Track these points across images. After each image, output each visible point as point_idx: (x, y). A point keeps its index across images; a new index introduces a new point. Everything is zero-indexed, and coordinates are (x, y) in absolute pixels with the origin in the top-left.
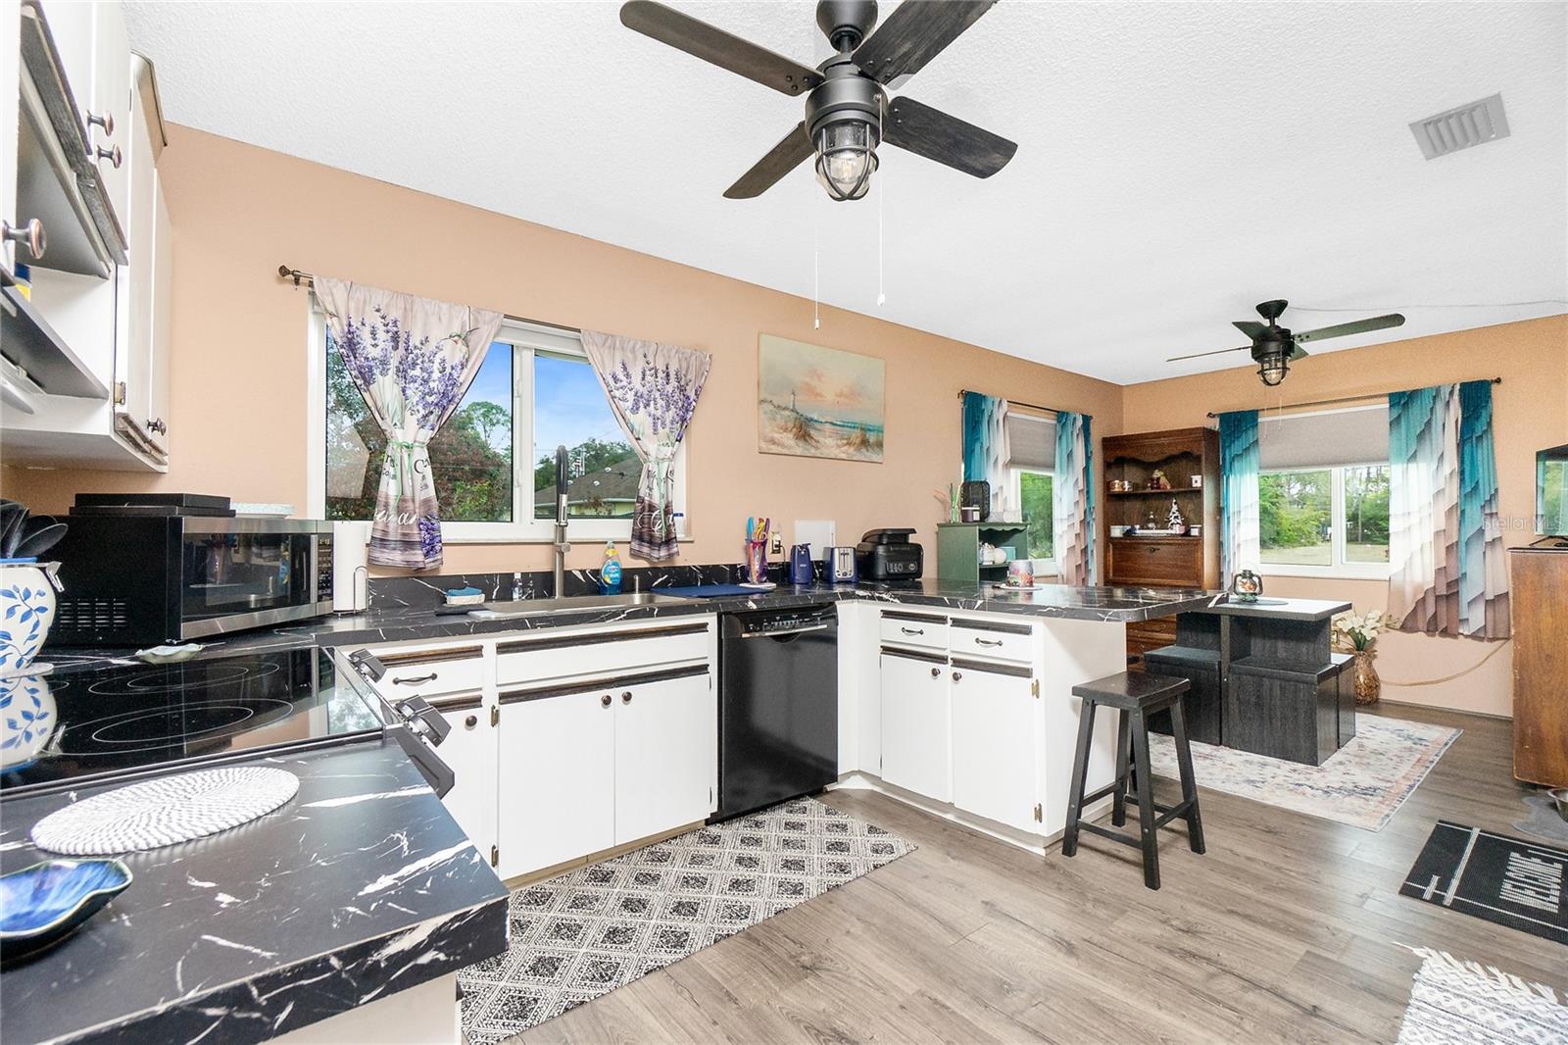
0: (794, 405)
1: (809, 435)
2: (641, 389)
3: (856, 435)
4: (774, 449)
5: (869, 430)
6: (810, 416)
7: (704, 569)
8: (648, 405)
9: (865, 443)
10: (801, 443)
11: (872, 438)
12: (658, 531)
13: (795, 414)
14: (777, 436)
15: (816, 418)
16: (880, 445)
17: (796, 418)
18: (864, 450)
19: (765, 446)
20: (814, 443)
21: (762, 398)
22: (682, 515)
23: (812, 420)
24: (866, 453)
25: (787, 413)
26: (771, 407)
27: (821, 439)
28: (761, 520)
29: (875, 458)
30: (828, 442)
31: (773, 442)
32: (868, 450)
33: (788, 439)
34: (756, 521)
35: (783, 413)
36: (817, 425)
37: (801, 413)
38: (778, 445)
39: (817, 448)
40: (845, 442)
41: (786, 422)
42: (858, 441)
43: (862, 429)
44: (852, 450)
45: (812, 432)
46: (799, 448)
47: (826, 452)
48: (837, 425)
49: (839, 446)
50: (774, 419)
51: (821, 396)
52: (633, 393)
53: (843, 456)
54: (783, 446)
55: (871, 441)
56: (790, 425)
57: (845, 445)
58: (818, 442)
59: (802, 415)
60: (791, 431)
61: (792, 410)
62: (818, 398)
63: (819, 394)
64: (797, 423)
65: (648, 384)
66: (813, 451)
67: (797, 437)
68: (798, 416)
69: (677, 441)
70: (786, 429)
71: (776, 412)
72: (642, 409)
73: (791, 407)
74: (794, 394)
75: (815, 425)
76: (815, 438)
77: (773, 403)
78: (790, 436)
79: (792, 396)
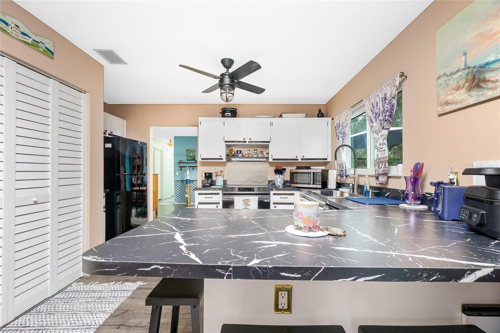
2: (376, 110)
4: (449, 108)
6: (482, 62)
8: (379, 116)
10: (474, 93)
14: (449, 98)
15: (492, 59)
17: (467, 74)
19: (441, 110)
21: (438, 76)
22: (404, 163)
23: (487, 64)
25: (460, 73)
26: (445, 78)
31: (447, 103)
35: (455, 76)
37: (473, 65)
38: (451, 104)
45: (488, 76)
50: (448, 86)
52: (375, 114)
54: (456, 103)
59: (474, 67)
60: (463, 87)
61: (464, 69)
62: (495, 37)
63: (495, 34)
64: (470, 77)
65: (379, 107)
66: (490, 94)
67: (470, 89)
68: (470, 70)
69: (383, 129)
70: (458, 88)
71: (449, 80)
72: (377, 119)
73: (463, 67)
74: (465, 54)
75: (492, 66)
76: (492, 79)
77: (446, 74)
78: (463, 91)
79: (464, 57)
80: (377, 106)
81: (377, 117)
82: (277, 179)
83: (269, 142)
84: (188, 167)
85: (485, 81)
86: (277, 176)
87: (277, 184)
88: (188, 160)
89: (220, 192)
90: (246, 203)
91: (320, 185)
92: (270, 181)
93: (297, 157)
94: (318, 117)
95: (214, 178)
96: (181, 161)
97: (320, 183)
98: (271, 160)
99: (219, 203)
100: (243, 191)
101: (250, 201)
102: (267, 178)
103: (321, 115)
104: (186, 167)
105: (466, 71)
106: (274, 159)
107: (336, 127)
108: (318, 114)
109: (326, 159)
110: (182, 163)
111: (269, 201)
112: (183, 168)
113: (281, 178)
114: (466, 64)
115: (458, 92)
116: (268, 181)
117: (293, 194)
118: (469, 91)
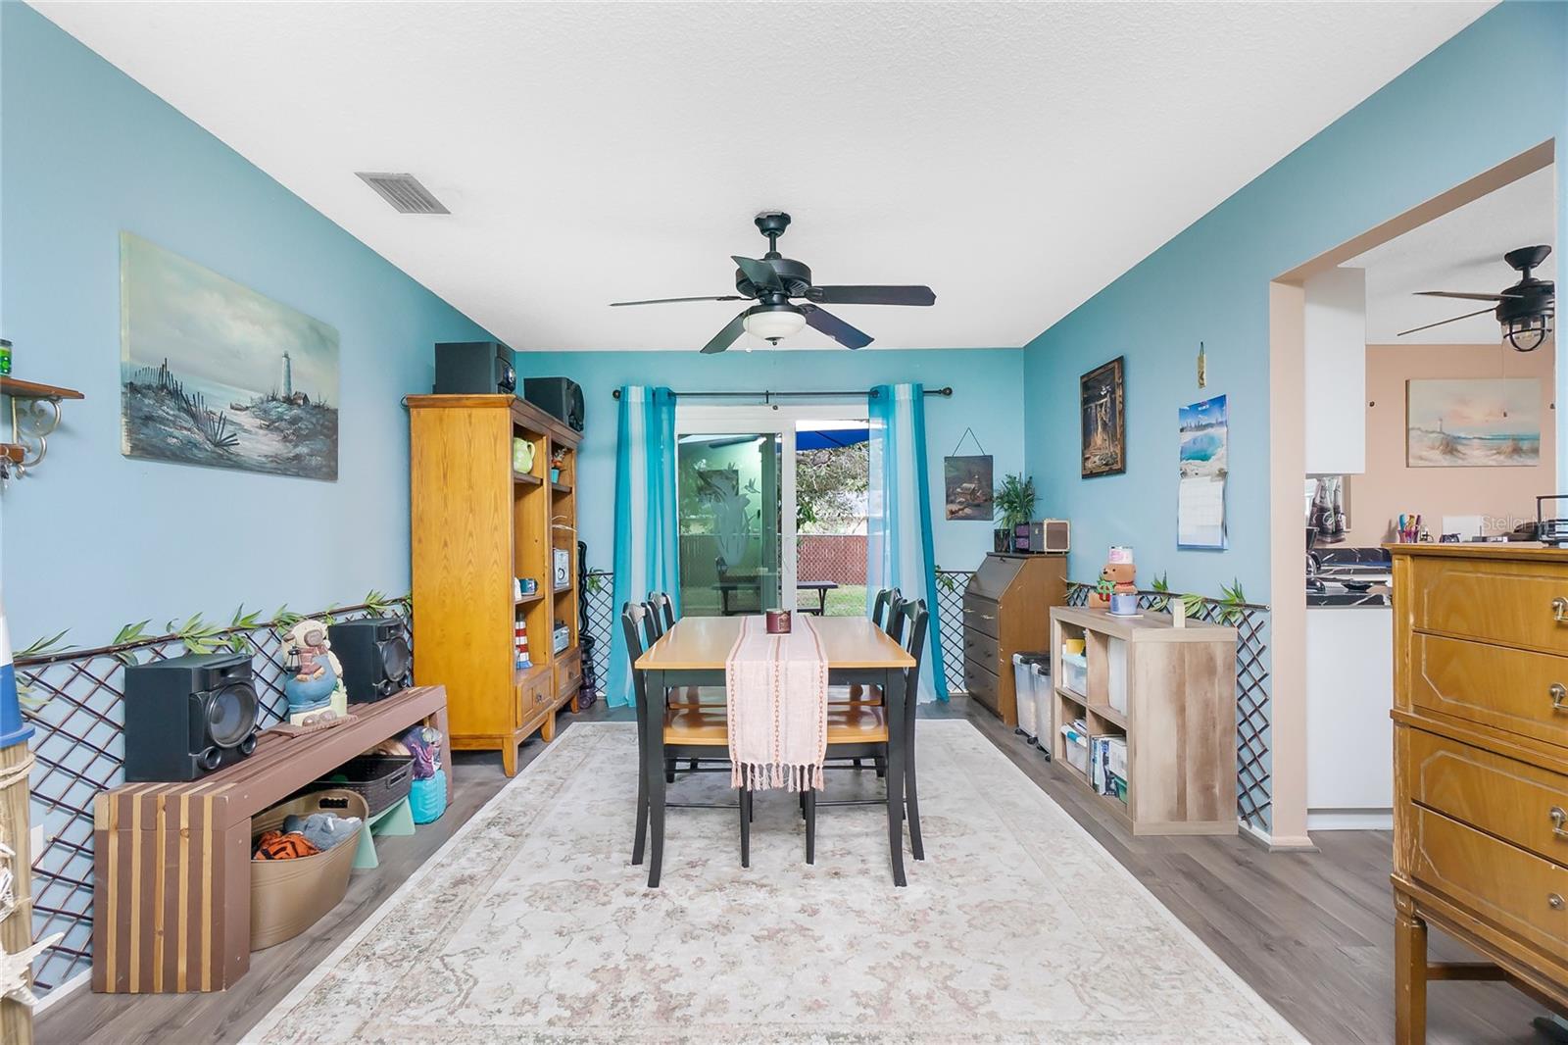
0: (1441, 429)
1: (1456, 450)
3: (1507, 445)
4: (1423, 463)
5: (1522, 439)
6: (1456, 435)
7: (1361, 551)
9: (1517, 450)
10: (1448, 457)
11: (1525, 445)
12: (1330, 524)
13: (1442, 435)
14: (1424, 454)
15: (1463, 436)
16: (1535, 451)
17: (1443, 438)
18: (1516, 457)
20: (1461, 455)
22: (1347, 514)
23: (1459, 438)
24: (1519, 459)
25: (1435, 435)
26: (1419, 433)
27: (1469, 452)
28: (1411, 517)
29: (1529, 462)
30: (1476, 454)
31: (1421, 458)
32: (1521, 457)
33: (1437, 456)
34: (1406, 519)
35: (1431, 435)
36: (1464, 442)
37: (1447, 433)
38: (1426, 460)
39: (1463, 459)
40: (1495, 452)
41: (1433, 442)
42: (1510, 449)
43: (1514, 439)
44: (1502, 457)
45: (1460, 448)
46: (1446, 460)
47: (1474, 462)
48: (1485, 439)
49: (1487, 456)
50: (1422, 441)
51: (1470, 419)
53: (1494, 463)
54: (1430, 461)
55: (1524, 448)
56: (1437, 444)
57: (1495, 454)
58: (1465, 454)
59: (1449, 435)
60: (1438, 448)
61: (1439, 432)
64: (1444, 442)
66: (1460, 462)
67: (1444, 452)
68: (1445, 436)
70: (1433, 448)
71: (1424, 436)
74: (1441, 420)
76: (1463, 452)
78: (1438, 452)
79: (1439, 423)
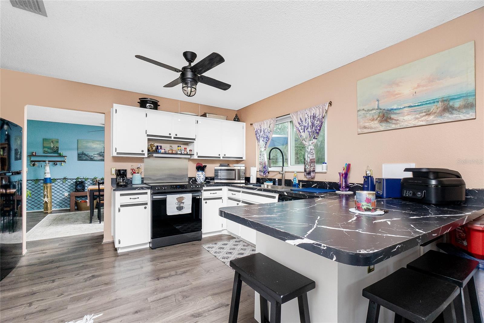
2: (305, 124)
4: (366, 131)
6: (389, 108)
8: (308, 129)
10: (384, 124)
14: (367, 124)
15: (395, 107)
17: (379, 113)
18: (447, 115)
19: (360, 131)
20: (394, 122)
21: (358, 109)
22: (326, 163)
23: (392, 109)
24: (450, 116)
25: (374, 111)
26: (363, 112)
27: (401, 118)
30: (407, 119)
31: (365, 127)
33: (376, 125)
35: (371, 112)
36: (397, 111)
37: (383, 108)
38: (368, 128)
40: (424, 114)
41: (373, 116)
43: (443, 101)
45: (393, 116)
46: (383, 126)
47: (404, 124)
48: (416, 106)
50: (366, 117)
51: (400, 94)
52: (303, 126)
53: (424, 123)
54: (371, 128)
57: (424, 116)
58: (398, 120)
59: (384, 109)
60: (376, 119)
61: (377, 109)
62: (397, 96)
63: (397, 94)
64: (381, 114)
65: (307, 122)
66: (393, 126)
67: (381, 122)
68: (381, 111)
69: (314, 138)
70: (373, 120)
71: (367, 113)
72: (306, 131)
73: (376, 108)
74: (378, 101)
75: (395, 111)
76: (395, 119)
77: (365, 110)
78: (376, 122)
79: (377, 102)
80: (306, 121)
81: (305, 129)
82: (200, 176)
83: (194, 139)
84: (47, 162)
85: (390, 118)
86: (200, 173)
87: (200, 180)
88: (45, 152)
89: (149, 191)
90: (180, 200)
91: (244, 180)
92: (190, 178)
93: (219, 155)
94: (235, 120)
95: (129, 176)
96: (34, 154)
97: (244, 179)
98: (195, 157)
99: (146, 204)
100: (176, 189)
101: (184, 198)
102: (187, 175)
103: (237, 119)
104: (45, 161)
105: (379, 111)
106: (198, 157)
107: (256, 132)
108: (235, 118)
109: (242, 158)
110: (35, 156)
111: (201, 197)
112: (36, 163)
113: (203, 175)
114: (378, 106)
115: (373, 122)
116: (189, 178)
117: (221, 189)
118: (380, 122)
